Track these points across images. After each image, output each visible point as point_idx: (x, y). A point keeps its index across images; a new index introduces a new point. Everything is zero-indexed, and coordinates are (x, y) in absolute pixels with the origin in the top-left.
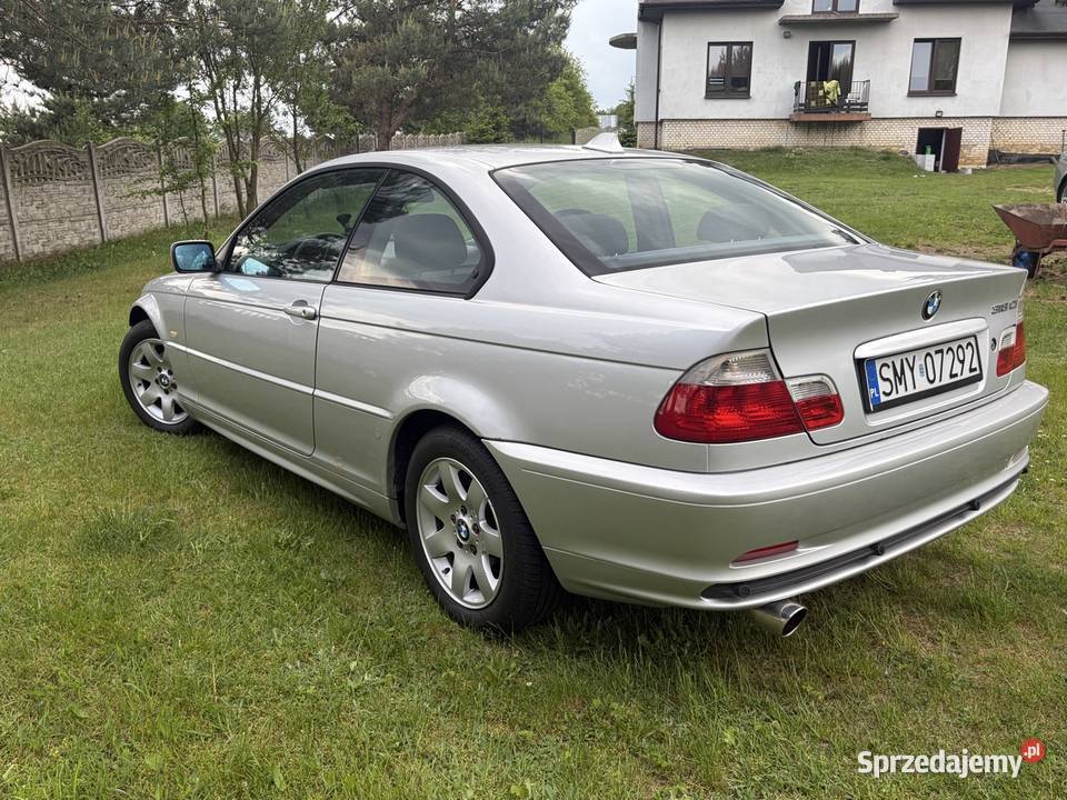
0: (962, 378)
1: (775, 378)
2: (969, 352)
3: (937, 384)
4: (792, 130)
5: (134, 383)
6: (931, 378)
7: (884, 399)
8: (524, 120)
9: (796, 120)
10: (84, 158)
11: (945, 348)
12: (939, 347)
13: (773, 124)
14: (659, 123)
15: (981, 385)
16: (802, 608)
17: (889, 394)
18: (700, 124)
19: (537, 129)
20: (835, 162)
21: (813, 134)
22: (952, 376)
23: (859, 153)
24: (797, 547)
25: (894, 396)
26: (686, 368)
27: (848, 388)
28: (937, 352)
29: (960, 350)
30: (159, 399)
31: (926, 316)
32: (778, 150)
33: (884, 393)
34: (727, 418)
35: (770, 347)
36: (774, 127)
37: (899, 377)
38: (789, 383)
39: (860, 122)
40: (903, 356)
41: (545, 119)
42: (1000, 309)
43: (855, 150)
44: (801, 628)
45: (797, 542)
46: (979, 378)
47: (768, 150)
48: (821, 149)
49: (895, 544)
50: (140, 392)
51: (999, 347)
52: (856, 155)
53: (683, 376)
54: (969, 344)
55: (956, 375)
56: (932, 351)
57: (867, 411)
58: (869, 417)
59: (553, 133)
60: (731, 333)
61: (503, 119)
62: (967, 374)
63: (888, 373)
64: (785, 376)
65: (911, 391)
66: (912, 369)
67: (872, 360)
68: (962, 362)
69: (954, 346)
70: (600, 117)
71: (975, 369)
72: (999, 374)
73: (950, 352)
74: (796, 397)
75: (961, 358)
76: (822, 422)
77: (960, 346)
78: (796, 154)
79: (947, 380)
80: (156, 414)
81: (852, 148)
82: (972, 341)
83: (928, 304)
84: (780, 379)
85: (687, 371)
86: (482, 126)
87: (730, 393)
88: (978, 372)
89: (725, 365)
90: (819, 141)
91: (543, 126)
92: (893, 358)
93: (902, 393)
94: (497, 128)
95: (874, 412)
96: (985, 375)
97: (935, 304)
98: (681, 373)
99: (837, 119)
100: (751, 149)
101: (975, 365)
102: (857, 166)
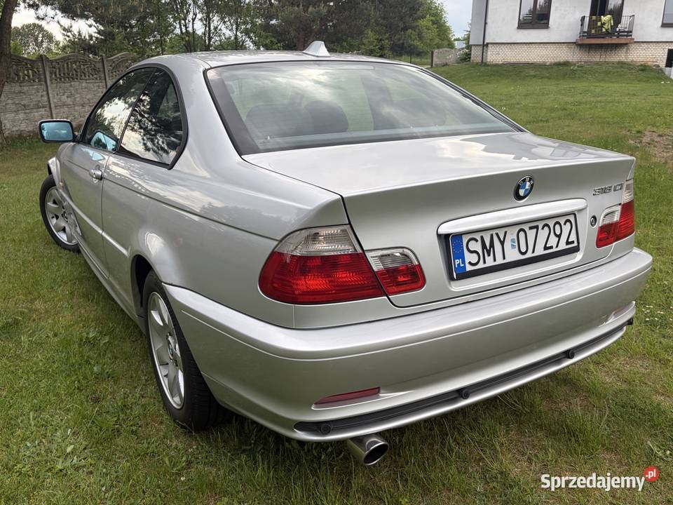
0: (558, 249)
1: (356, 250)
2: (566, 228)
3: (529, 255)
4: (577, 50)
5: (49, 216)
6: (523, 250)
7: (469, 268)
8: (403, 44)
9: (580, 42)
10: (99, 65)
11: (541, 225)
12: (534, 224)
13: (564, 46)
14: (485, 46)
15: (578, 257)
16: (382, 443)
17: (476, 264)
18: (513, 46)
19: (411, 49)
20: (606, 72)
21: (592, 53)
22: (546, 248)
23: (623, 66)
24: (379, 392)
25: (481, 265)
26: (279, 238)
27: (431, 259)
28: (531, 228)
29: (557, 226)
30: (65, 228)
31: (519, 198)
32: (566, 64)
33: (470, 263)
34: (314, 283)
35: (350, 223)
36: (564, 47)
37: (488, 249)
38: (369, 255)
39: (626, 44)
40: (494, 232)
41: (417, 43)
42: (604, 191)
43: (622, 64)
44: (384, 459)
45: (379, 388)
46: (576, 249)
47: (559, 64)
48: (597, 63)
49: (483, 389)
50: (53, 222)
51: (600, 223)
52: (621, 67)
53: (278, 245)
54: (568, 221)
55: (551, 247)
56: (526, 227)
57: (451, 278)
58: (453, 283)
59: (422, 52)
60: (311, 210)
61: (386, 43)
62: (563, 246)
63: (476, 246)
64: (365, 249)
65: (500, 261)
66: (502, 243)
67: (458, 236)
68: (559, 236)
69: (551, 223)
70: (456, 42)
71: (573, 242)
72: (599, 246)
73: (546, 228)
74: (377, 266)
75: (558, 232)
76: (404, 287)
77: (558, 223)
78: (578, 66)
79: (540, 251)
80: (63, 237)
81: (619, 63)
82: (572, 218)
83: (518, 187)
84: (359, 251)
85: (281, 241)
86: (372, 47)
87: (318, 262)
88: (575, 244)
89: (315, 237)
90: (596, 57)
91: (415, 47)
92: (481, 234)
93: (490, 262)
94: (382, 48)
95: (457, 280)
96: (582, 247)
97: (527, 187)
98: (276, 243)
99: (610, 42)
100: (548, 64)
101: (573, 238)
102: (621, 75)
